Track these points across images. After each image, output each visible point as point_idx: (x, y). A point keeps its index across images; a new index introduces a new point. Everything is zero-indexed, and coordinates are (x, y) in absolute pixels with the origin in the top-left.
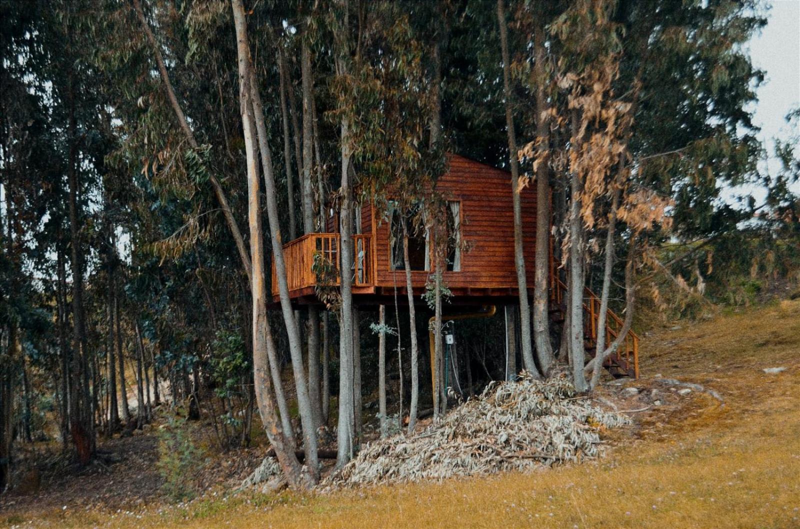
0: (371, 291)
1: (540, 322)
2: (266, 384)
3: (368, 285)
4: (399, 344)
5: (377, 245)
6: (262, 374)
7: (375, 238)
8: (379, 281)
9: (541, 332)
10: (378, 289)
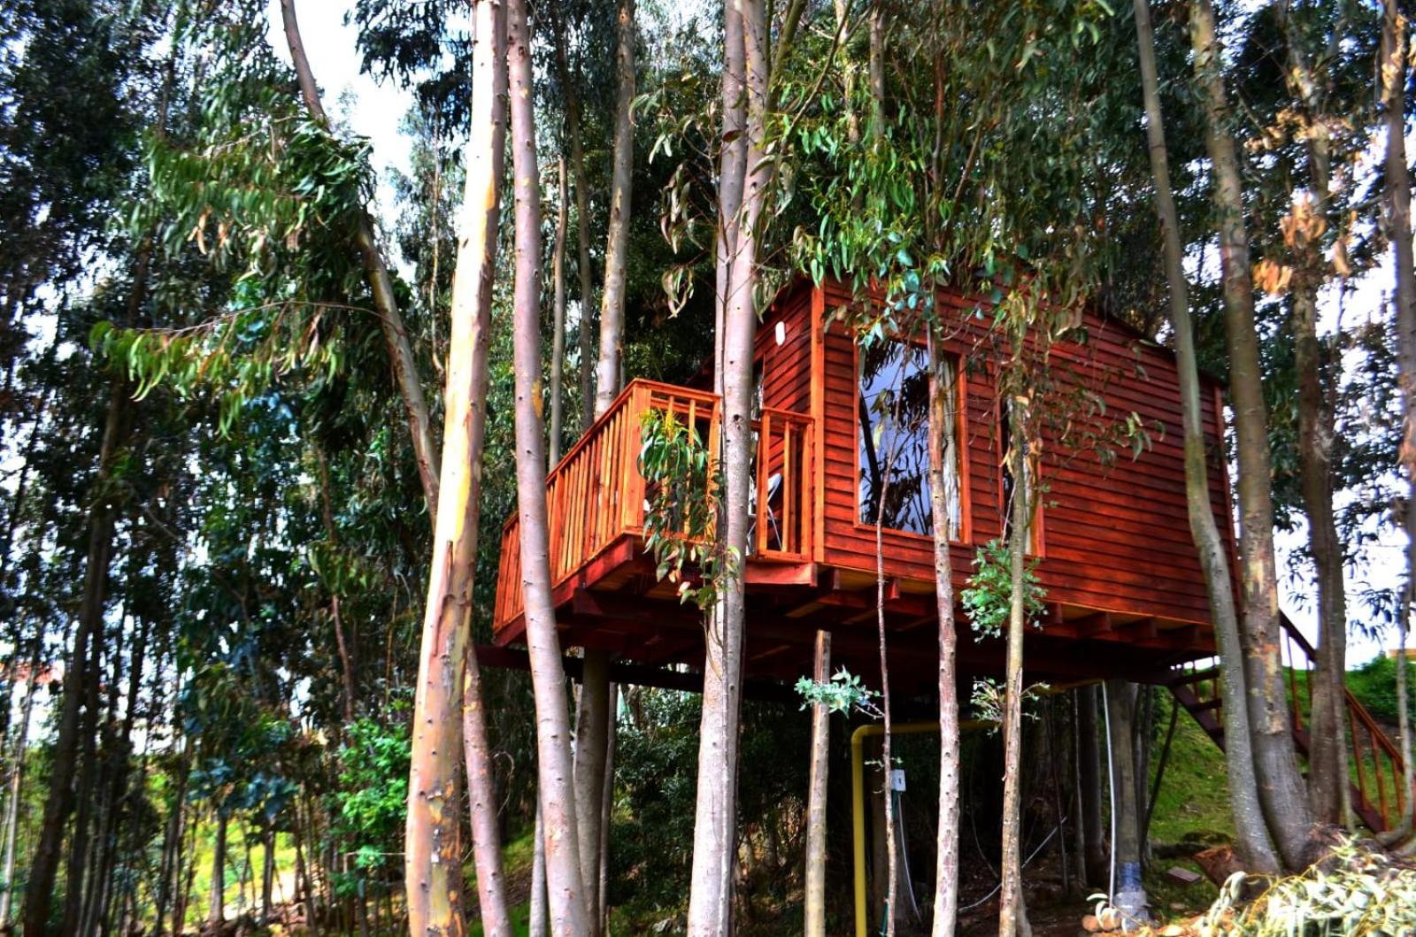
0: (805, 576)
1: (1271, 707)
2: (447, 851)
3: (794, 557)
4: (887, 746)
5: (827, 446)
6: (436, 812)
7: (819, 426)
8: (829, 551)
9: (1275, 735)
10: (824, 574)
